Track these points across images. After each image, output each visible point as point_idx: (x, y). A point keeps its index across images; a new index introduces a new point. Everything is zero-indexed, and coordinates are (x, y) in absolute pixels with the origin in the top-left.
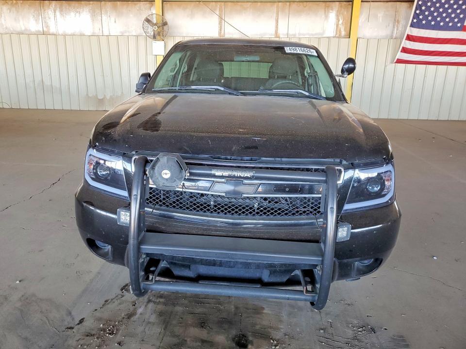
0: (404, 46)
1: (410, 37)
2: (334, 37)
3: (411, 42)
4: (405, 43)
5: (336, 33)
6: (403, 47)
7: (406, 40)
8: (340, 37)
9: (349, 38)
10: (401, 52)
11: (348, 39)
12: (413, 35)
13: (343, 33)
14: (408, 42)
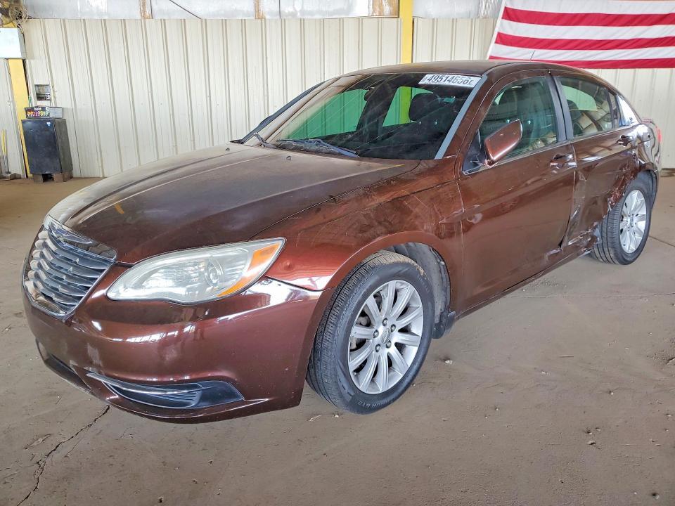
0: (501, 32)
1: (511, 13)
2: (369, 18)
3: (512, 22)
4: (501, 24)
5: (374, 8)
6: (499, 34)
7: (503, 18)
8: (381, 16)
9: (399, 17)
10: (496, 42)
11: (396, 19)
12: (515, 8)
13: (387, 9)
14: (506, 22)
